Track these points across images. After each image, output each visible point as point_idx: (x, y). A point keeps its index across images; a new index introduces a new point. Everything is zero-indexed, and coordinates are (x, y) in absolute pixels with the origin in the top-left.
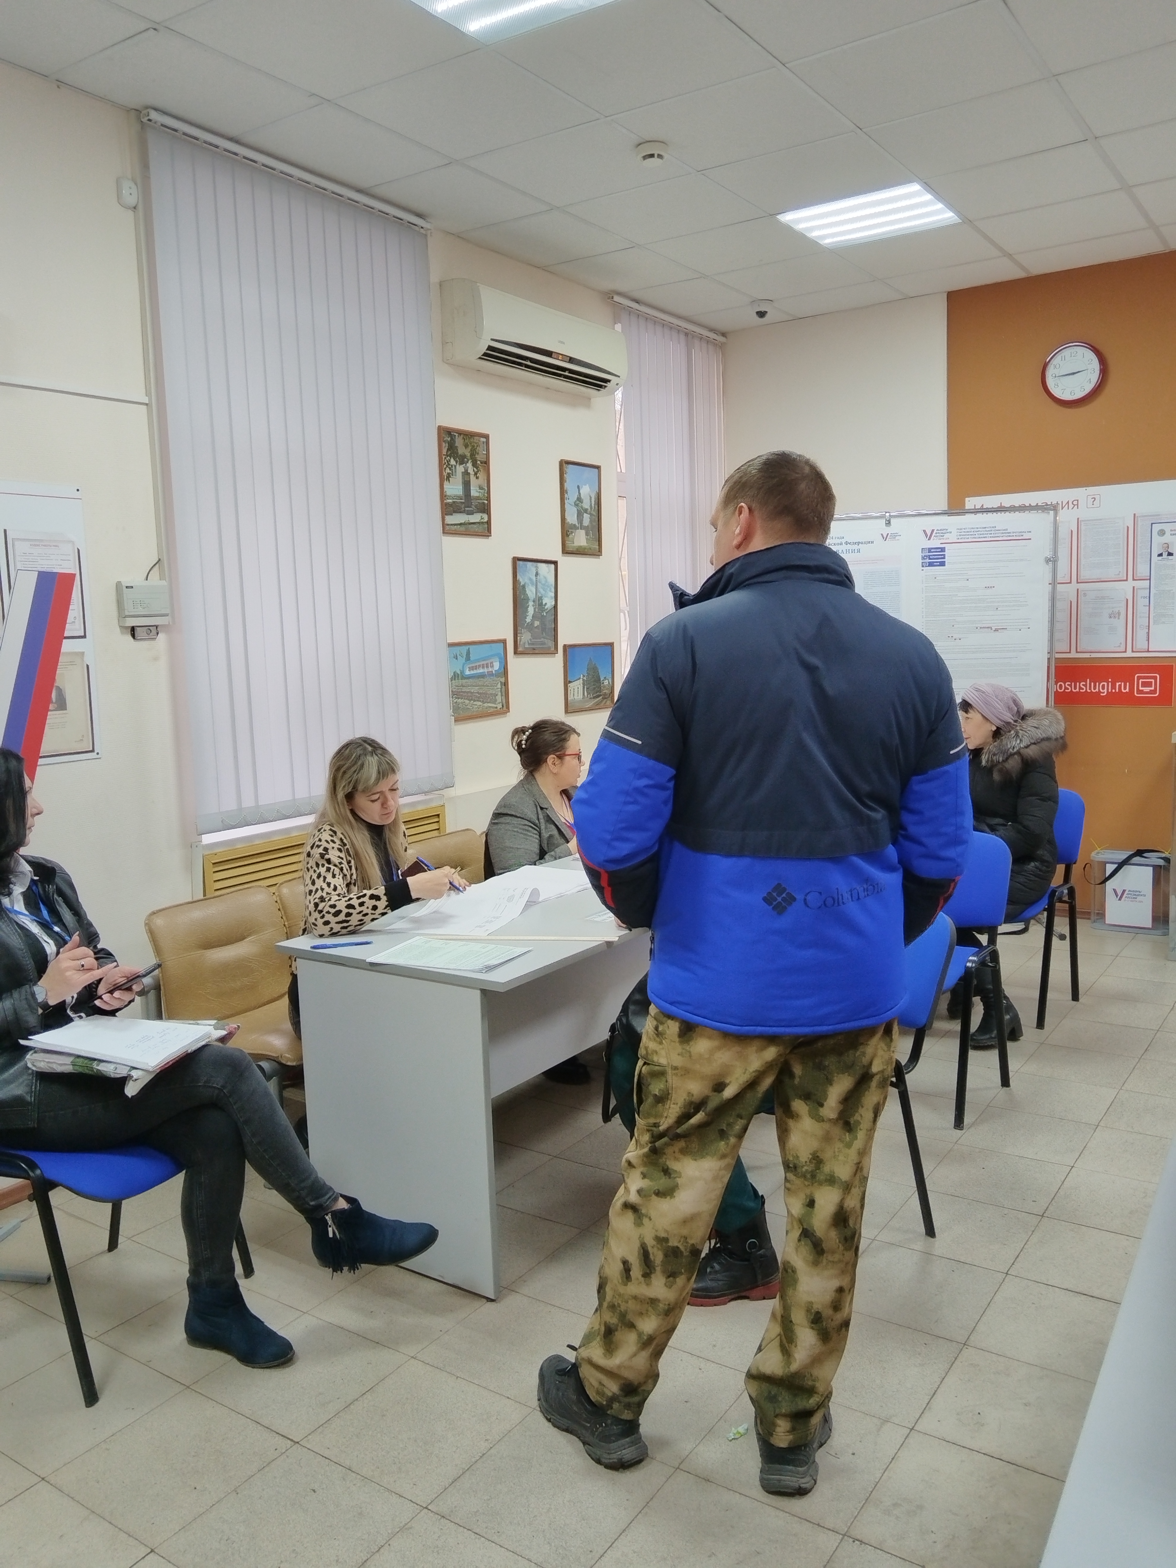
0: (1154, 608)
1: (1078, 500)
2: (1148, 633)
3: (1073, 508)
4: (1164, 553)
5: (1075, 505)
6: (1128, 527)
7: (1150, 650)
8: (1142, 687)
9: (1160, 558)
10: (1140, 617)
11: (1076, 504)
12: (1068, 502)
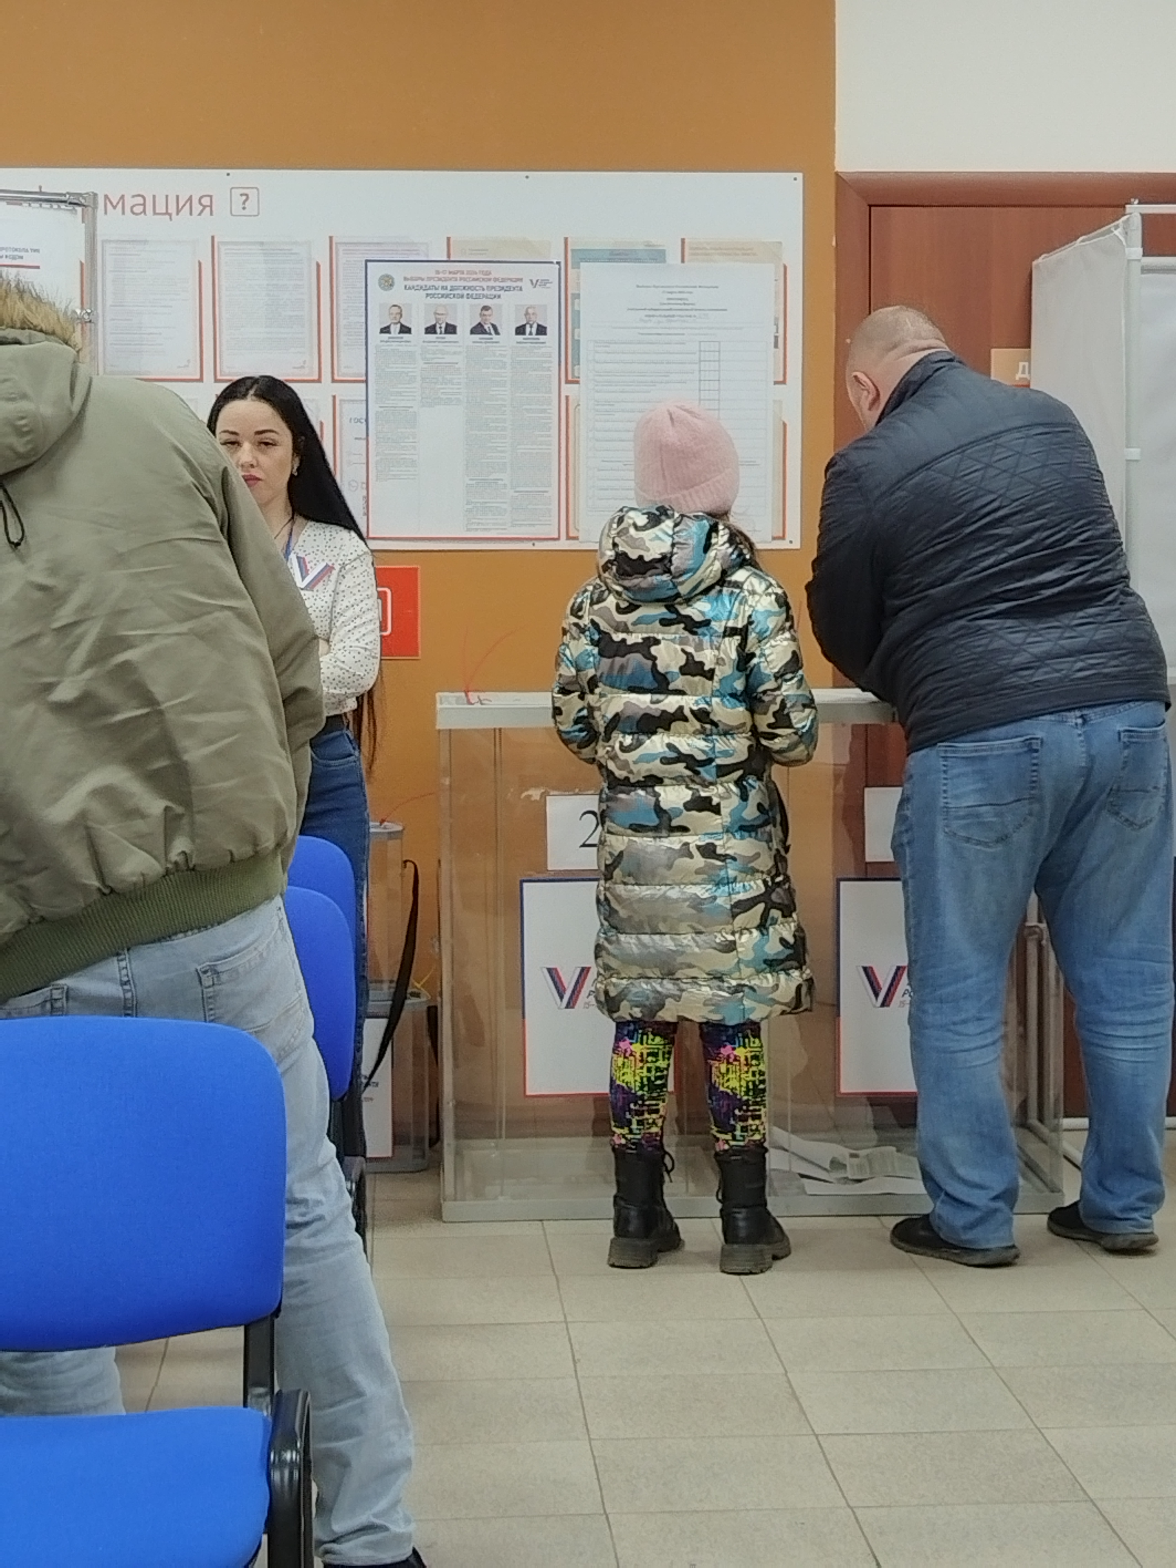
0: (378, 444)
1: (211, 197)
2: (367, 498)
3: (200, 214)
4: (392, 328)
5: (205, 207)
6: (318, 266)
9: (385, 337)
10: (350, 463)
11: (207, 205)
12: (190, 199)
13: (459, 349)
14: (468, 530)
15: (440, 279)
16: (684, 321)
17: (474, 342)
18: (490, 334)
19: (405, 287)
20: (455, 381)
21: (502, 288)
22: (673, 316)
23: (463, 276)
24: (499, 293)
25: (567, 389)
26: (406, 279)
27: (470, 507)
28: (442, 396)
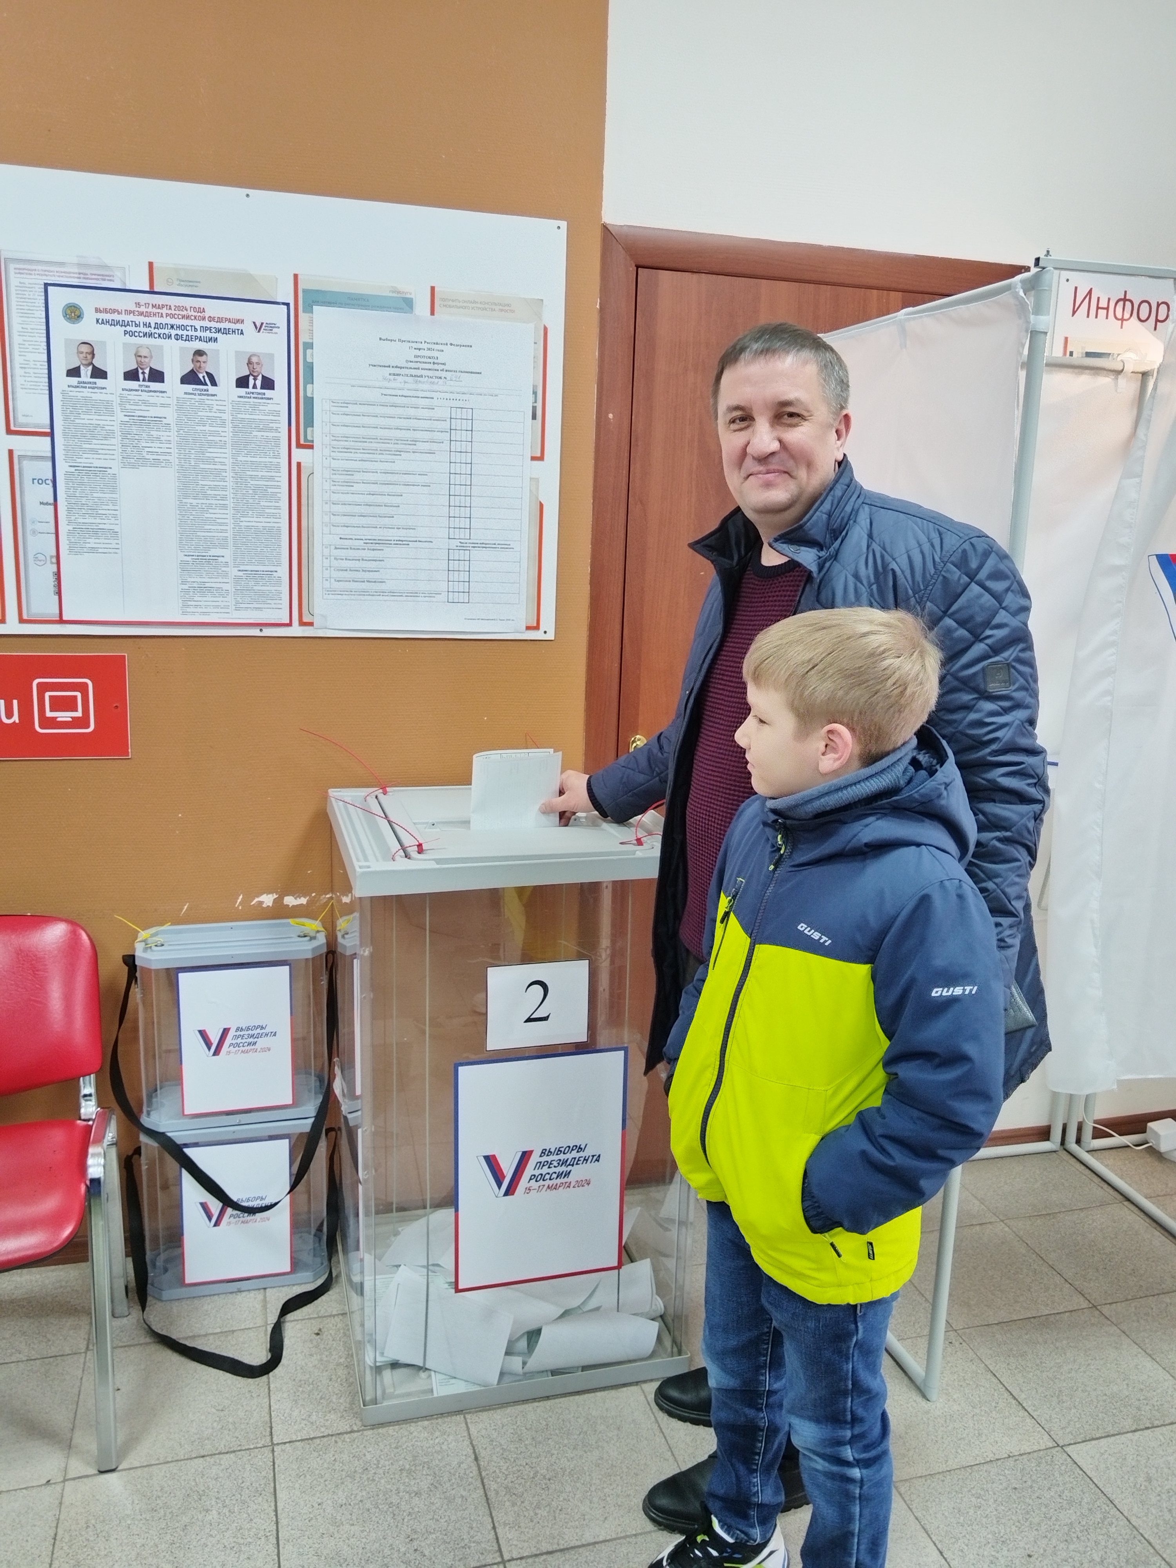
0: (69, 510)
2: (58, 575)
4: (82, 371)
7: (65, 618)
8: (51, 711)
9: (74, 381)
10: (34, 532)
13: (168, 401)
14: (184, 613)
15: (141, 314)
16: (433, 383)
17: (186, 393)
18: (206, 384)
19: (98, 321)
20: (162, 438)
21: (219, 331)
22: (422, 376)
23: (169, 312)
24: (214, 335)
25: (299, 455)
26: (97, 310)
27: (186, 587)
28: (147, 457)
